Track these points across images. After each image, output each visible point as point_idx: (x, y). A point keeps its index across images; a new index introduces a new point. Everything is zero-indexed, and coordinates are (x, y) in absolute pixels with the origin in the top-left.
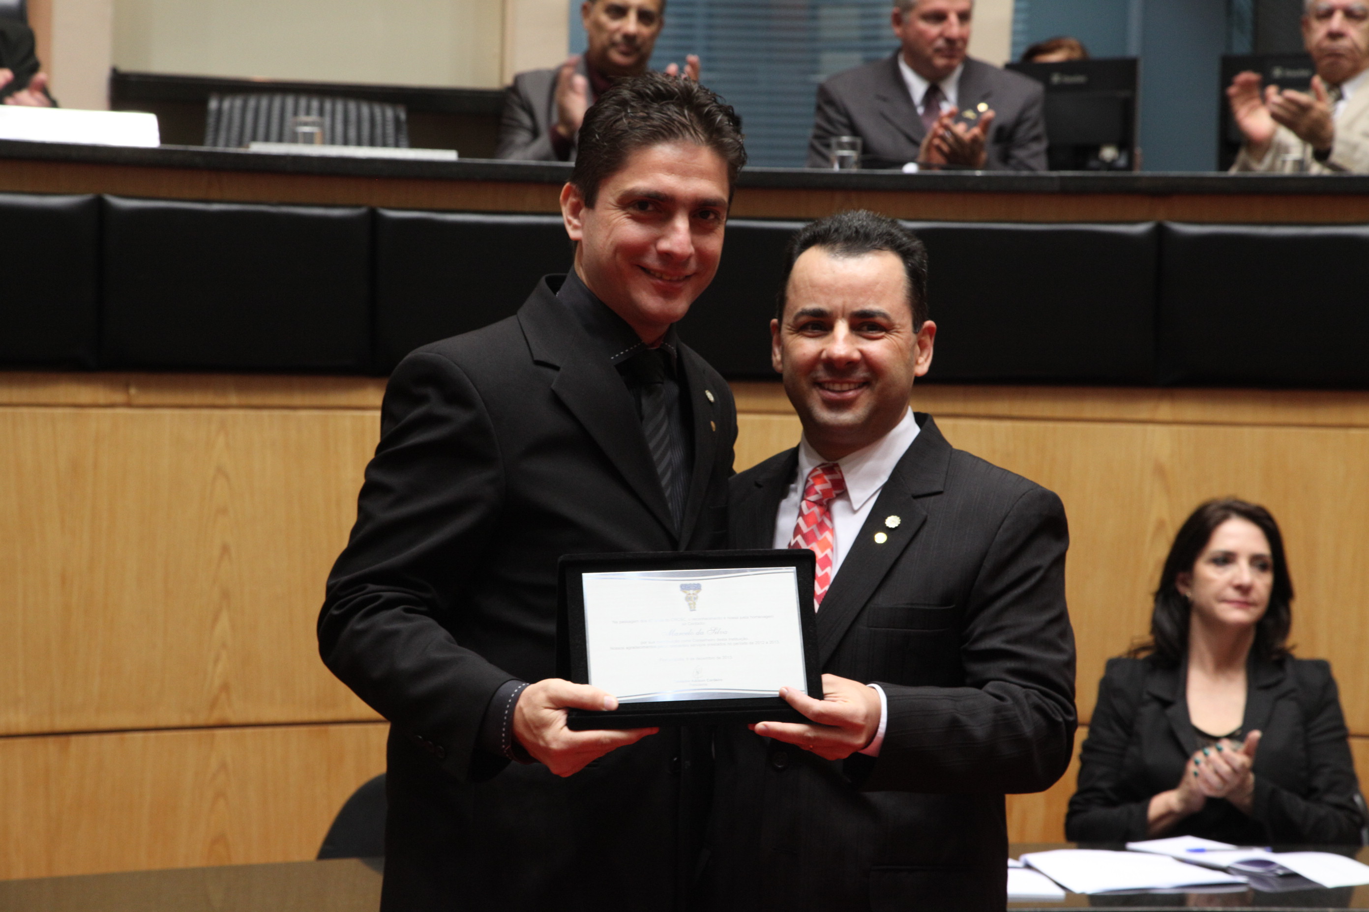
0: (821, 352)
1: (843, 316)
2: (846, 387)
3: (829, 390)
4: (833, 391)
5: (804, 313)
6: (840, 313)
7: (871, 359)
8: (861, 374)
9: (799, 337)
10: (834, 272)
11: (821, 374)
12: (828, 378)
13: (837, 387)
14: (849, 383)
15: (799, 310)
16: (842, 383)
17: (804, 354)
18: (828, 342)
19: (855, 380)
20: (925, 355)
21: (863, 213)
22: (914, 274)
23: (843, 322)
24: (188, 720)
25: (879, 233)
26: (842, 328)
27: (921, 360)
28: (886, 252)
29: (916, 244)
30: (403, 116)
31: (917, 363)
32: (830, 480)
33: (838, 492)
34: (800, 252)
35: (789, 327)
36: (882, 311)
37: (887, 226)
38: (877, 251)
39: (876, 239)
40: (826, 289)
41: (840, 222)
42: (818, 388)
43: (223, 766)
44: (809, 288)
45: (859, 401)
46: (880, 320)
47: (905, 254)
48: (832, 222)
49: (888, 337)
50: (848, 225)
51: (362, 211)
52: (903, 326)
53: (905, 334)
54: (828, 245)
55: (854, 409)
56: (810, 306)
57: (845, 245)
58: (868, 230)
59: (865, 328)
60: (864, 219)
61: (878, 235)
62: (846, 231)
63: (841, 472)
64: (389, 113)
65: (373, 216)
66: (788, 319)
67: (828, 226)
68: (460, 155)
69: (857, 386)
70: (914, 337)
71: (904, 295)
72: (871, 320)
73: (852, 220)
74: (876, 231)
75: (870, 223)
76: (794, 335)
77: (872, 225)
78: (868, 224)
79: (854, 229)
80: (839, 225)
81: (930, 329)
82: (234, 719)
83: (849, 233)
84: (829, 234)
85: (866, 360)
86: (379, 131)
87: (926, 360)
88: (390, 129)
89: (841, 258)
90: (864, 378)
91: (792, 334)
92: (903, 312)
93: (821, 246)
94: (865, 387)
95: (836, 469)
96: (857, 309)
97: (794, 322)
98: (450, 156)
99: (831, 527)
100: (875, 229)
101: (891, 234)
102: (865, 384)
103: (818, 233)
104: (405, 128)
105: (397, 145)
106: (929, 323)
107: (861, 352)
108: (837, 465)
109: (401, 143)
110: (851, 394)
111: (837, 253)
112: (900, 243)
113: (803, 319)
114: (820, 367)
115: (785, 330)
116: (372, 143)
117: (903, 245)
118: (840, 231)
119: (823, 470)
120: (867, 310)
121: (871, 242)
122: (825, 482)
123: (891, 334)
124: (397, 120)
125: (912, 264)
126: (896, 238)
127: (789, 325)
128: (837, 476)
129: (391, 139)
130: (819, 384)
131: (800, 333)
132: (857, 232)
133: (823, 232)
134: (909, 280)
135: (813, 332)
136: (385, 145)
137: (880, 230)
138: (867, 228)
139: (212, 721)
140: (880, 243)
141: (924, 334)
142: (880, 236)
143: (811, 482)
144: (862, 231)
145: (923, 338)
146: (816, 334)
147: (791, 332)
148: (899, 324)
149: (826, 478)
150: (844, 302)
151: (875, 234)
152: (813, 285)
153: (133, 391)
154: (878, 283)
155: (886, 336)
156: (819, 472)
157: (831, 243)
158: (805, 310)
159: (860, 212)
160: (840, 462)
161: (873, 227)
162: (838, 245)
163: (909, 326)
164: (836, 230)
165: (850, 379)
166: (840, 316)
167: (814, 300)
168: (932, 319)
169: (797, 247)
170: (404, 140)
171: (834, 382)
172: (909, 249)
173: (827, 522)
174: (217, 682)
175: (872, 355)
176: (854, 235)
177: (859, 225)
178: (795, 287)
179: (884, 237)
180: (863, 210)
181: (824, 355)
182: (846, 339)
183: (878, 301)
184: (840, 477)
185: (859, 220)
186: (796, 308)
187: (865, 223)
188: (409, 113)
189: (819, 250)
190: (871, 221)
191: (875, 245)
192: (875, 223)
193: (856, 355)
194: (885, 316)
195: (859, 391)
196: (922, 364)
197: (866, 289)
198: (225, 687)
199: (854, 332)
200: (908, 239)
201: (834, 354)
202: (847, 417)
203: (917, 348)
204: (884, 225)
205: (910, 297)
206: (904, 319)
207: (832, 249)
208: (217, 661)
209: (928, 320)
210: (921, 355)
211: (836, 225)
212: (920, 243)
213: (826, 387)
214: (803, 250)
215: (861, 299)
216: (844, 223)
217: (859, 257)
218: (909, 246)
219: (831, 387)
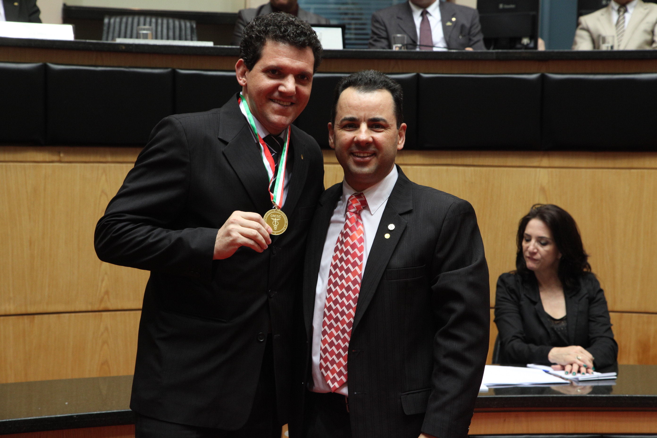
0: (354, 138)
1: (364, 121)
2: (366, 155)
3: (358, 156)
4: (360, 157)
5: (345, 119)
6: (363, 119)
7: (377, 142)
8: (372, 149)
9: (343, 131)
10: (360, 100)
11: (354, 149)
12: (357, 151)
13: (362, 155)
14: (368, 153)
15: (343, 118)
16: (364, 153)
17: (346, 139)
18: (357, 133)
19: (369, 152)
20: (402, 140)
21: (372, 71)
22: (397, 101)
23: (364, 124)
24: (90, 308)
25: (381, 81)
26: (364, 127)
27: (400, 142)
28: (384, 90)
29: (398, 86)
30: (194, 26)
31: (398, 143)
32: (359, 201)
33: (364, 206)
34: (342, 90)
35: (338, 126)
36: (383, 118)
37: (384, 78)
38: (380, 90)
39: (380, 84)
40: (356, 108)
41: (362, 75)
42: (352, 156)
43: (106, 329)
44: (348, 107)
45: (371, 162)
46: (382, 122)
47: (392, 91)
48: (358, 75)
49: (386, 132)
50: (366, 77)
51: (169, 70)
52: (392, 125)
53: (393, 130)
54: (357, 87)
55: (369, 166)
56: (348, 116)
57: (365, 87)
58: (375, 79)
59: (374, 127)
60: (373, 74)
61: (380, 82)
62: (365, 80)
63: (364, 197)
64: (188, 24)
65: (174, 72)
66: (338, 122)
67: (356, 78)
68: (214, 44)
69: (371, 155)
70: (397, 131)
71: (393, 110)
72: (378, 122)
73: (368, 75)
74: (379, 80)
75: (376, 76)
76: (341, 130)
77: (377, 77)
78: (375, 76)
79: (369, 79)
80: (361, 77)
81: (404, 127)
82: (111, 307)
83: (366, 81)
84: (357, 81)
85: (375, 142)
86: (183, 32)
87: (402, 142)
88: (189, 32)
89: (363, 93)
90: (374, 151)
91: (340, 130)
92: (392, 119)
93: (353, 87)
94: (374, 156)
95: (362, 196)
96: (371, 117)
97: (340, 123)
98: (210, 44)
99: (362, 223)
100: (379, 79)
101: (386, 82)
102: (374, 154)
103: (351, 81)
104: (195, 31)
105: (192, 40)
106: (404, 124)
107: (373, 138)
108: (362, 194)
109: (193, 39)
110: (368, 159)
111: (361, 90)
112: (390, 85)
113: (345, 122)
114: (353, 145)
115: (336, 128)
116: (180, 39)
117: (392, 87)
118: (362, 80)
119: (355, 196)
120: (376, 118)
121: (377, 85)
122: (357, 202)
123: (387, 130)
124: (192, 27)
125: (396, 96)
126: (388, 83)
127: (338, 125)
128: (363, 199)
129: (189, 37)
130: (352, 154)
131: (343, 129)
132: (370, 80)
133: (354, 81)
134: (395, 103)
135: (349, 129)
136: (186, 39)
137: (381, 79)
138: (375, 78)
139: (101, 309)
140: (381, 86)
141: (401, 129)
142: (381, 82)
143: (351, 202)
144: (373, 80)
145: (401, 131)
146: (352, 129)
147: (339, 128)
148: (391, 125)
149: (358, 200)
150: (365, 114)
151: (379, 81)
152: (350, 106)
153: (62, 155)
154: (381, 105)
155: (384, 131)
156: (354, 197)
157: (358, 86)
158: (346, 118)
159: (371, 71)
160: (363, 192)
161: (378, 78)
162: (362, 87)
163: (395, 126)
164: (360, 80)
165: (367, 151)
166: (363, 121)
167: (350, 113)
168: (405, 123)
169: (341, 88)
170: (195, 37)
171: (360, 153)
172: (395, 89)
173: (360, 221)
174: (103, 290)
175: (378, 140)
176: (369, 82)
177: (371, 77)
178: (341, 107)
179: (383, 83)
180: (372, 70)
181: (355, 139)
182: (366, 132)
183: (381, 114)
184: (365, 200)
185: (371, 75)
186: (341, 117)
187: (374, 76)
188: (197, 24)
189: (352, 89)
190: (377, 75)
191: (379, 87)
192: (378, 76)
193: (371, 140)
194: (384, 121)
195: (372, 157)
196: (401, 144)
197: (376, 108)
198: (107, 293)
199: (369, 128)
200: (394, 84)
201: (360, 139)
202: (366, 170)
203: (399, 136)
204: (383, 77)
205: (396, 112)
206: (392, 122)
207: (359, 89)
208: (103, 280)
209: (403, 123)
210: (400, 140)
211: (360, 77)
212: (400, 86)
213: (356, 155)
214: (344, 89)
215: (373, 113)
216: (364, 76)
217: (372, 92)
218: (395, 87)
219: (359, 155)
